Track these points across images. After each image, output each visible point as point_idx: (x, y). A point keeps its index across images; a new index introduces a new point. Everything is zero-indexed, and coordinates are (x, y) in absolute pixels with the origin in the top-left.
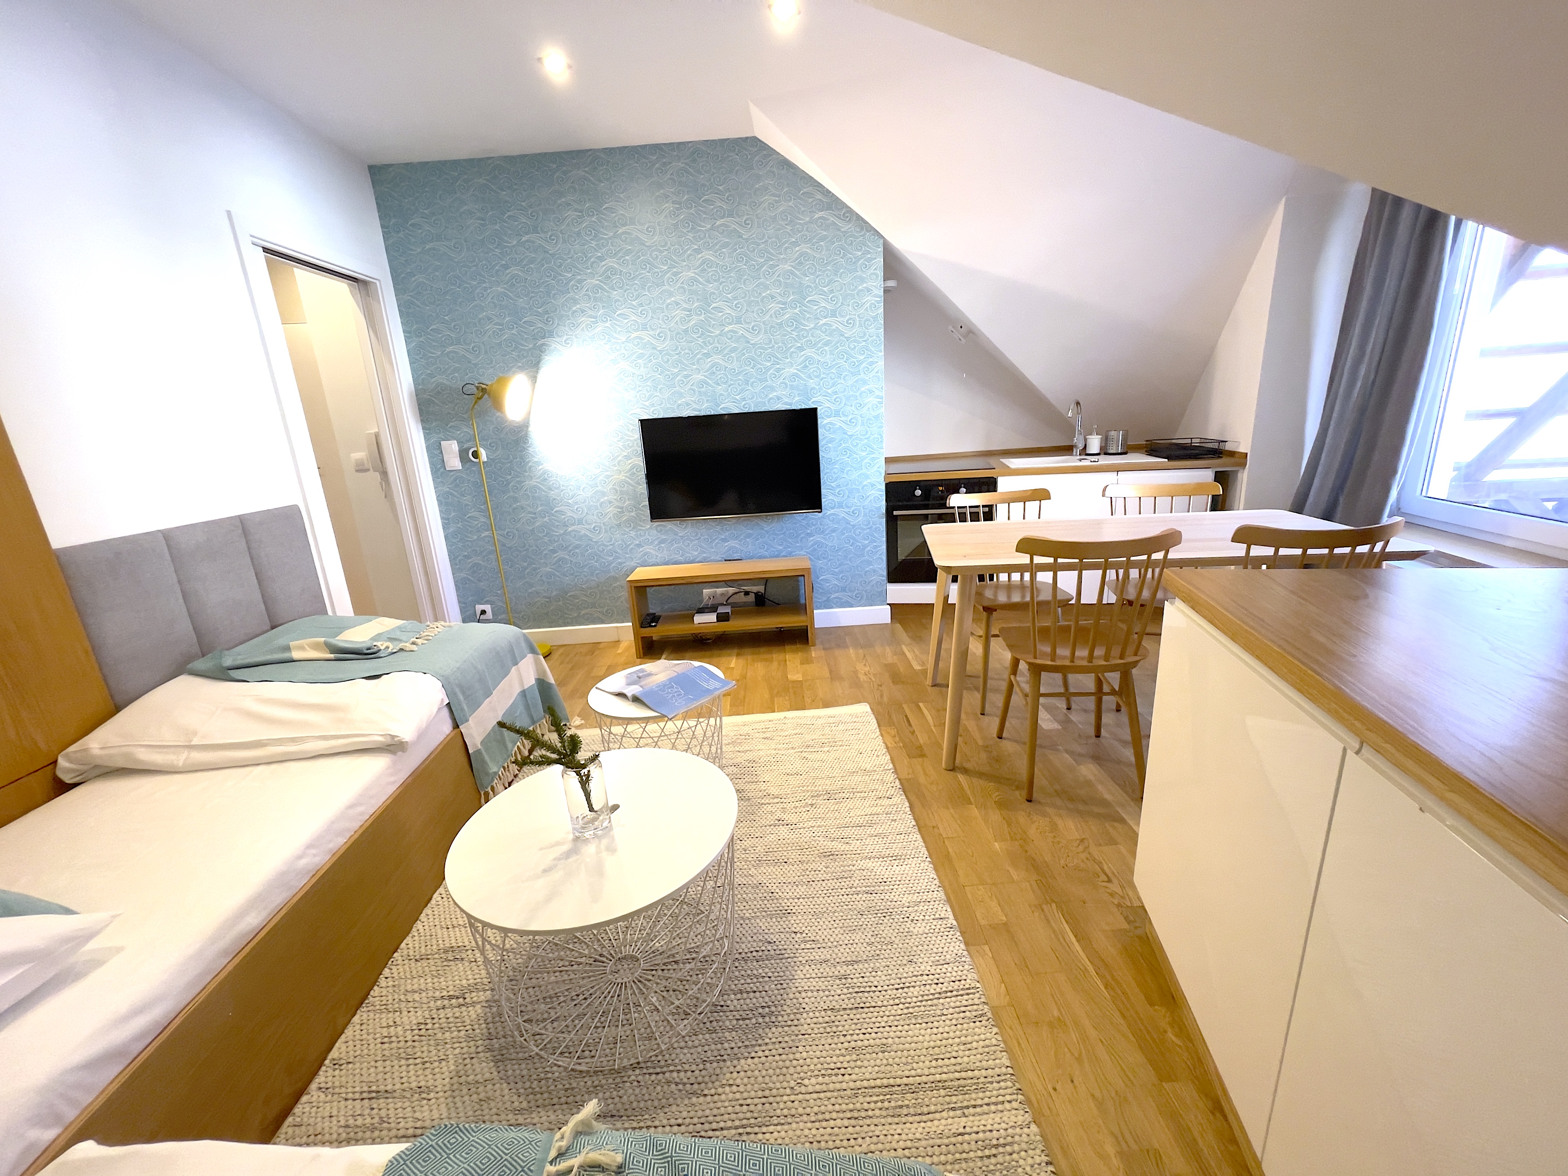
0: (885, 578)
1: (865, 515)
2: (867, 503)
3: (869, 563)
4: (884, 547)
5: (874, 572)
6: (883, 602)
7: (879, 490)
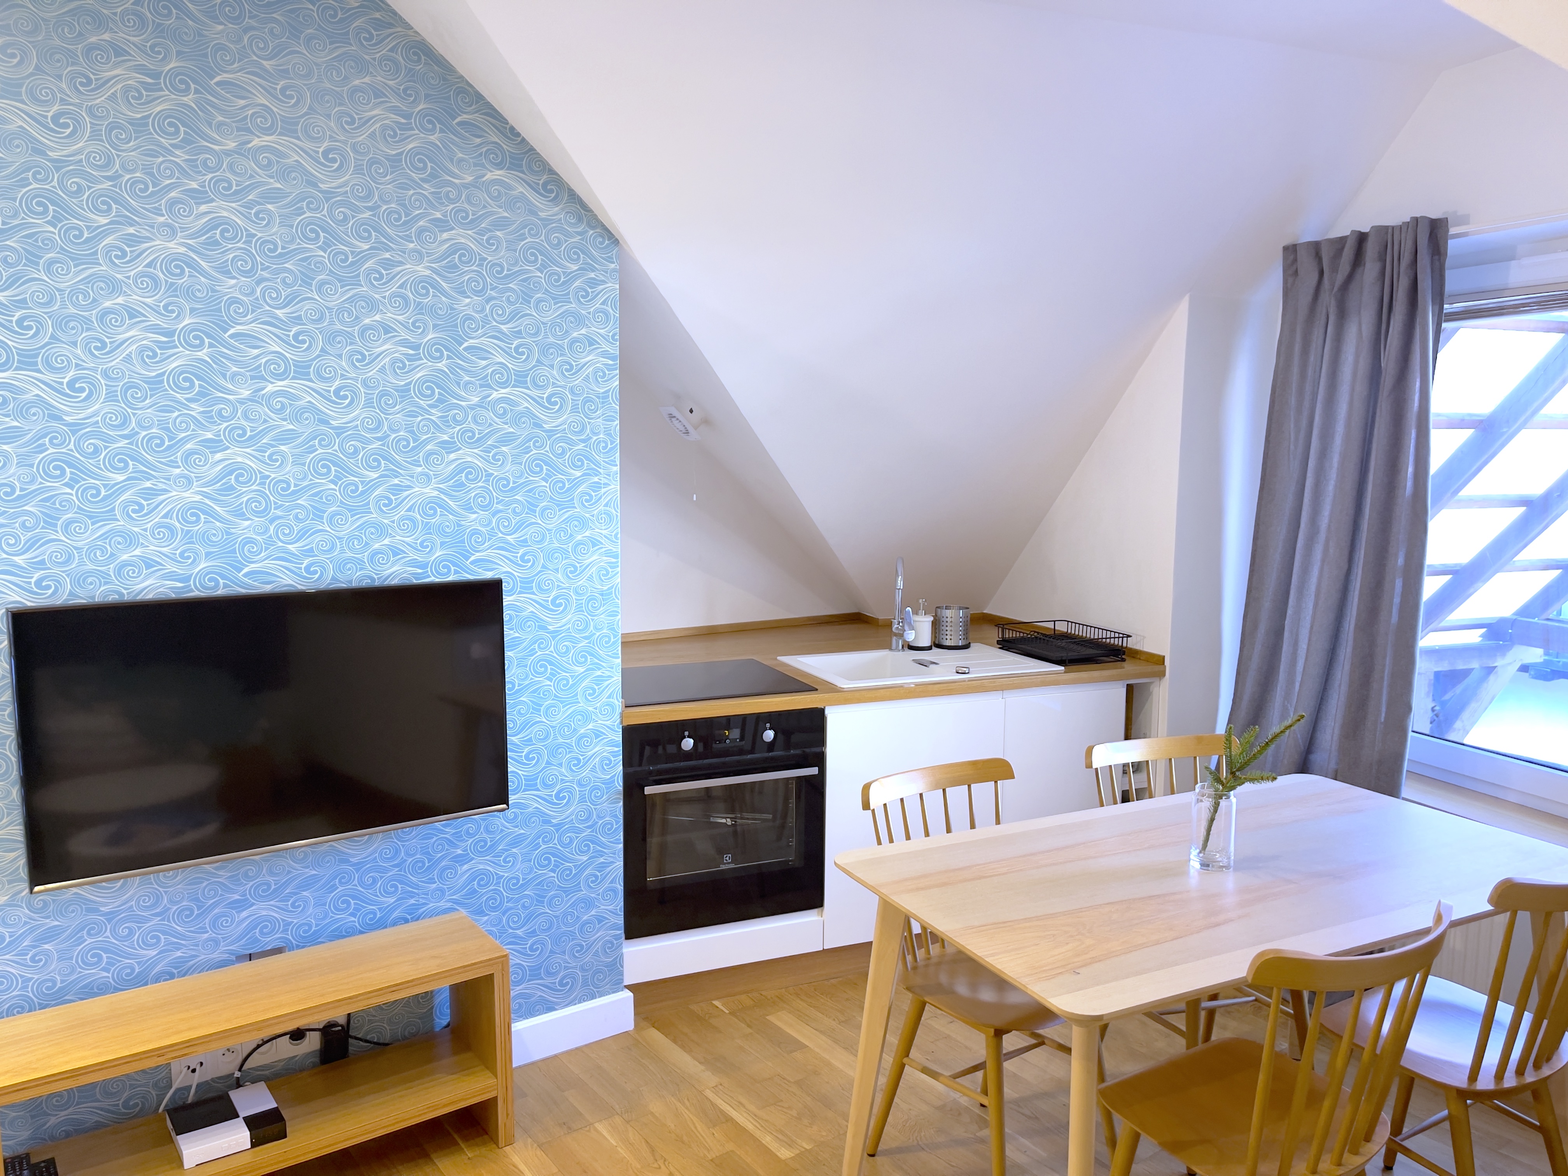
0: (621, 932)
1: (582, 800)
2: (586, 773)
3: (589, 904)
4: (620, 863)
5: (600, 922)
6: (617, 985)
7: (612, 743)
